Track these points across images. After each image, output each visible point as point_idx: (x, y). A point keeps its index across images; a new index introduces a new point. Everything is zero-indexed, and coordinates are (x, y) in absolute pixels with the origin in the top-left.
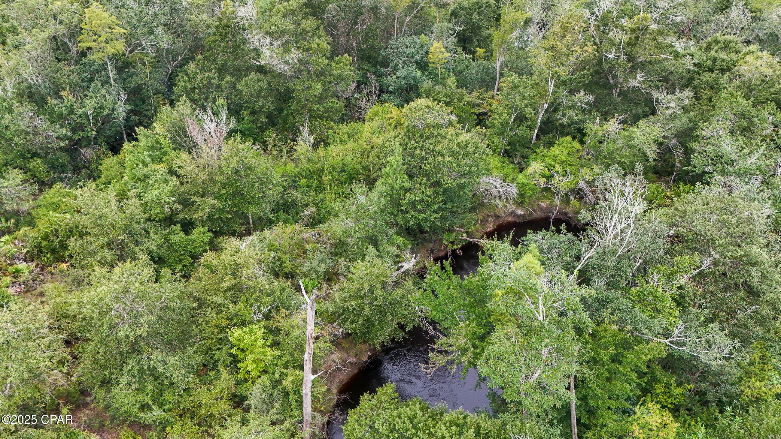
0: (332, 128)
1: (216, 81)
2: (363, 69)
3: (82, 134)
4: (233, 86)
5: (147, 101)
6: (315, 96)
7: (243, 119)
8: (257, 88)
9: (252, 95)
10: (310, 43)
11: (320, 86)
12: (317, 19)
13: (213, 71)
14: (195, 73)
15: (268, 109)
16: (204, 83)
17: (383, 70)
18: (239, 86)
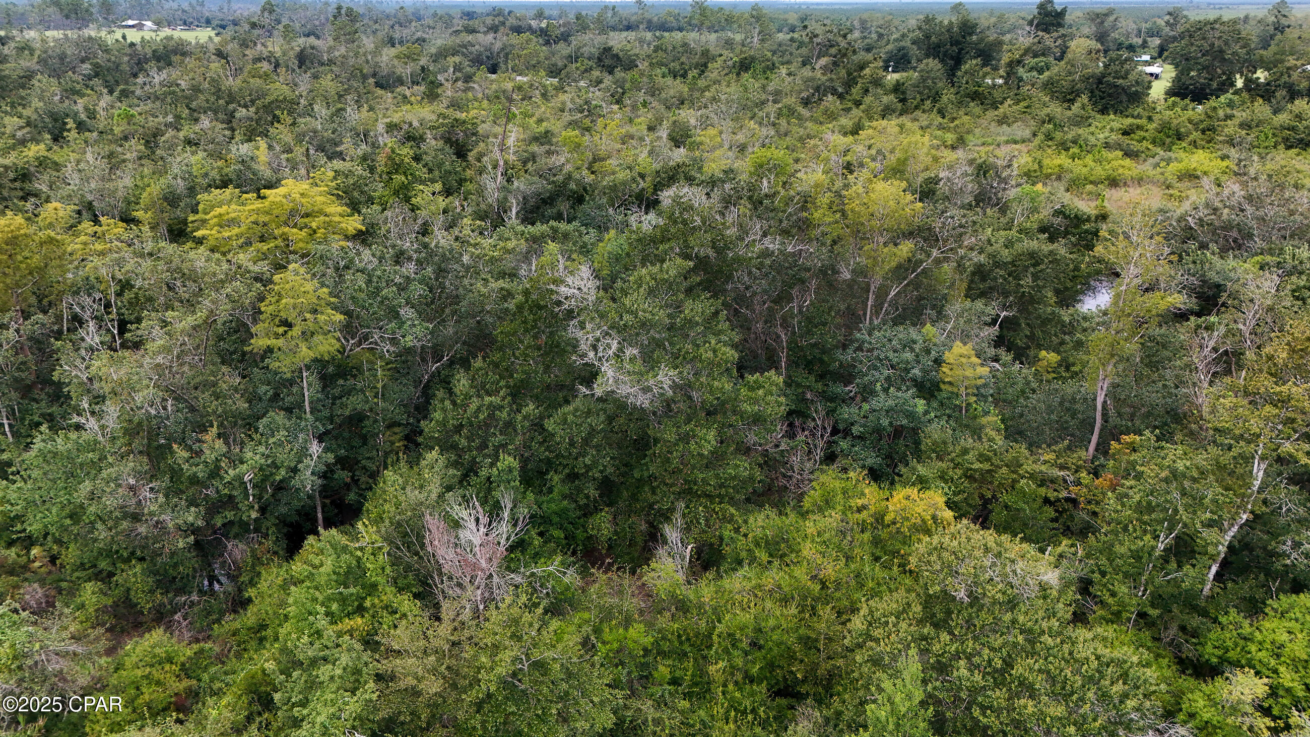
0: (731, 520)
1: (504, 415)
2: (799, 385)
3: (230, 515)
4: (538, 426)
5: (371, 442)
6: (701, 455)
7: (550, 490)
8: (584, 431)
9: (572, 444)
10: (698, 346)
11: (712, 435)
12: (715, 296)
13: (502, 393)
14: (468, 397)
15: (601, 472)
16: (481, 417)
17: (839, 389)
18: (550, 425)
